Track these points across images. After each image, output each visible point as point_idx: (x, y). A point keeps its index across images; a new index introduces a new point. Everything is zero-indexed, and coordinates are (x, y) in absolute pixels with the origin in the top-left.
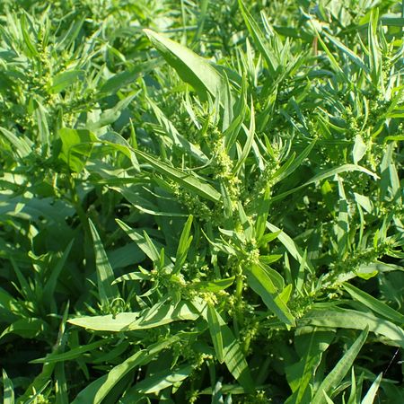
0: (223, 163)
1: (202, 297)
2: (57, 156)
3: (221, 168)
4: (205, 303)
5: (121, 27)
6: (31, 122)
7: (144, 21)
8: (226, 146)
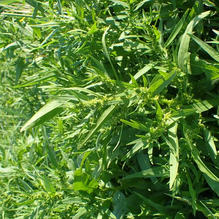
0: (95, 102)
1: (166, 120)
2: (88, 194)
3: (98, 104)
4: (170, 119)
5: (29, 162)
6: (69, 207)
7: (28, 150)
8: (87, 100)
